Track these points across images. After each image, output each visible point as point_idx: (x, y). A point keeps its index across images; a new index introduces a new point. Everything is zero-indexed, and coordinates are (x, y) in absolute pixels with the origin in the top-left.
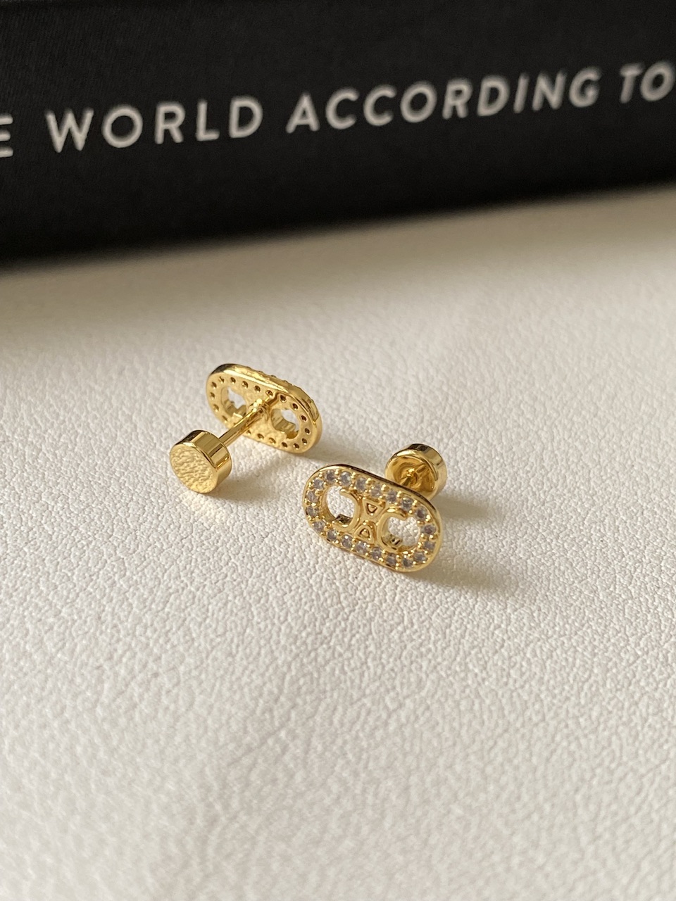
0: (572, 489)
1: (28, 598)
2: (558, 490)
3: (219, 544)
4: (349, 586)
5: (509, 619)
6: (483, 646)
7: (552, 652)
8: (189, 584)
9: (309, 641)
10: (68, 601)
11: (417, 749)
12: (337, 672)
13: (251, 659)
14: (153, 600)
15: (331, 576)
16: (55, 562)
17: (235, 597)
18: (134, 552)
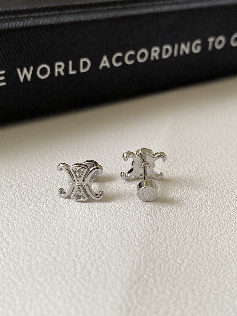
0: (221, 181)
1: (41, 239)
2: (216, 182)
3: (105, 213)
4: (155, 222)
5: (212, 227)
6: (206, 238)
7: (230, 237)
8: (98, 228)
9: (146, 242)
10: (56, 238)
11: (193, 276)
12: (158, 252)
13: (127, 251)
14: (87, 235)
15: (147, 219)
16: (48, 226)
17: (116, 230)
18: (76, 219)
